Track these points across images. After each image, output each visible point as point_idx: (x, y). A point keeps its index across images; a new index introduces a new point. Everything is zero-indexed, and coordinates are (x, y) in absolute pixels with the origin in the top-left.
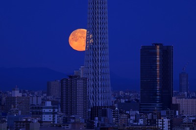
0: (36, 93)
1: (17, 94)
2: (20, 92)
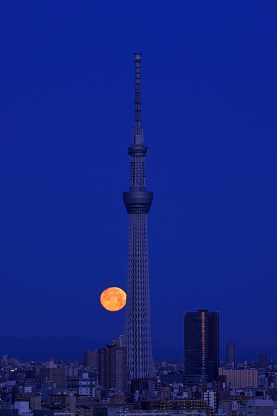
0: (72, 364)
1: (52, 365)
2: (55, 363)
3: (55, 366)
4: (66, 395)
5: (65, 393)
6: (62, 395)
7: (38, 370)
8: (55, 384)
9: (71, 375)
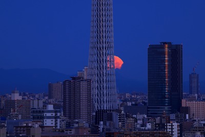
0: (37, 96)
1: (17, 97)
2: (20, 95)
3: (20, 98)
4: (31, 127)
5: (30, 125)
6: (27, 126)
7: (3, 102)
8: (20, 116)
9: (36, 106)
